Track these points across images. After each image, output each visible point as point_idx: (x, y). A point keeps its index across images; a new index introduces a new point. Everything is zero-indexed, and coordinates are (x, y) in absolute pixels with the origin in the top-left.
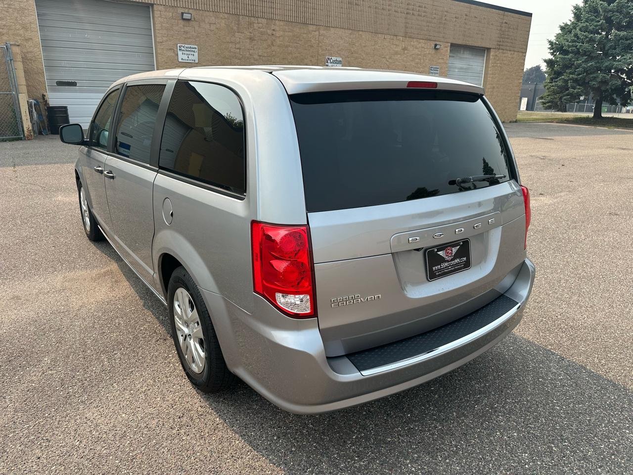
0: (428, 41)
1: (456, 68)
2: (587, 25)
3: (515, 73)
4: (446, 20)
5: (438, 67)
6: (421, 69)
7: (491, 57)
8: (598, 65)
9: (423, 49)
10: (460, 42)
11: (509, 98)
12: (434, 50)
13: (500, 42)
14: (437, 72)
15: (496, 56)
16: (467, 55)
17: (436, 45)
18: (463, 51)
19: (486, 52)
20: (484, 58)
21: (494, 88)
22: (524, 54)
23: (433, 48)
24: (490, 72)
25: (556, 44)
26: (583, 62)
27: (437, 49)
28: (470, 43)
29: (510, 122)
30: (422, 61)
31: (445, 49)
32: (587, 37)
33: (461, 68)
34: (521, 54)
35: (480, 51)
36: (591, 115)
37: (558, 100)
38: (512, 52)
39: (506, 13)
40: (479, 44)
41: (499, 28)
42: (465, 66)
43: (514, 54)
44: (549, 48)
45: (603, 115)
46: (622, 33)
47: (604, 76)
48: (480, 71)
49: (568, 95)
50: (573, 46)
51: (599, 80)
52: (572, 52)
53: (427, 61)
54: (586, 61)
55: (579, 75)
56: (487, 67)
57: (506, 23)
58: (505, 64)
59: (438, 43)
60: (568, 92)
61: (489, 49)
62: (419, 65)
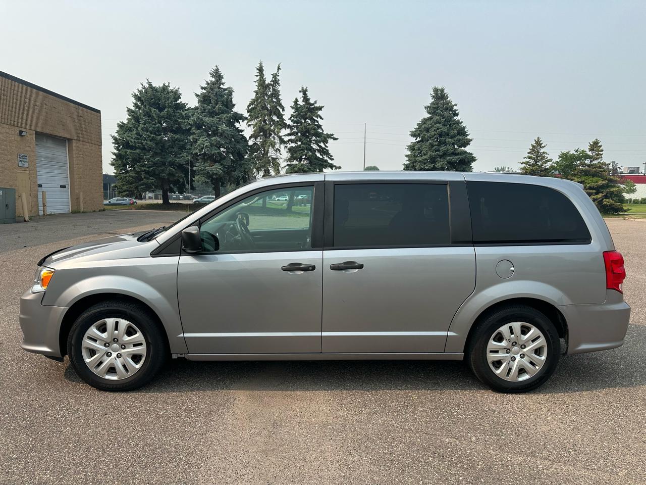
0: (12, 127)
1: (41, 157)
2: (147, 126)
3: (96, 164)
4: (27, 106)
5: (26, 155)
6: (9, 157)
7: (74, 148)
8: (163, 160)
9: (8, 135)
10: (44, 131)
11: (95, 188)
12: (19, 137)
13: (80, 134)
14: (26, 160)
15: (78, 147)
16: (50, 144)
17: (21, 132)
18: (47, 140)
19: (67, 142)
20: (66, 148)
21: (81, 178)
22: (100, 147)
23: (18, 134)
24: (75, 162)
25: (120, 139)
26: (150, 157)
27: (23, 136)
28: (54, 133)
29: (100, 211)
30: (9, 147)
31: (31, 137)
32: (149, 136)
33: (47, 157)
34: (97, 146)
35: (62, 141)
36: (161, 202)
37: (134, 189)
38: (91, 145)
39: (80, 107)
40: (61, 134)
41: (77, 121)
42: (50, 156)
43: (92, 146)
44: (113, 143)
45: (171, 201)
46: (177, 136)
47: (171, 170)
48: (65, 161)
49: (142, 185)
50: (138, 143)
51: (167, 172)
52: (139, 148)
53: (14, 148)
54: (152, 156)
55: (149, 167)
56: (71, 158)
57: (81, 116)
58: (86, 155)
59: (22, 130)
60: (142, 182)
61: (70, 140)
62: (6, 152)
